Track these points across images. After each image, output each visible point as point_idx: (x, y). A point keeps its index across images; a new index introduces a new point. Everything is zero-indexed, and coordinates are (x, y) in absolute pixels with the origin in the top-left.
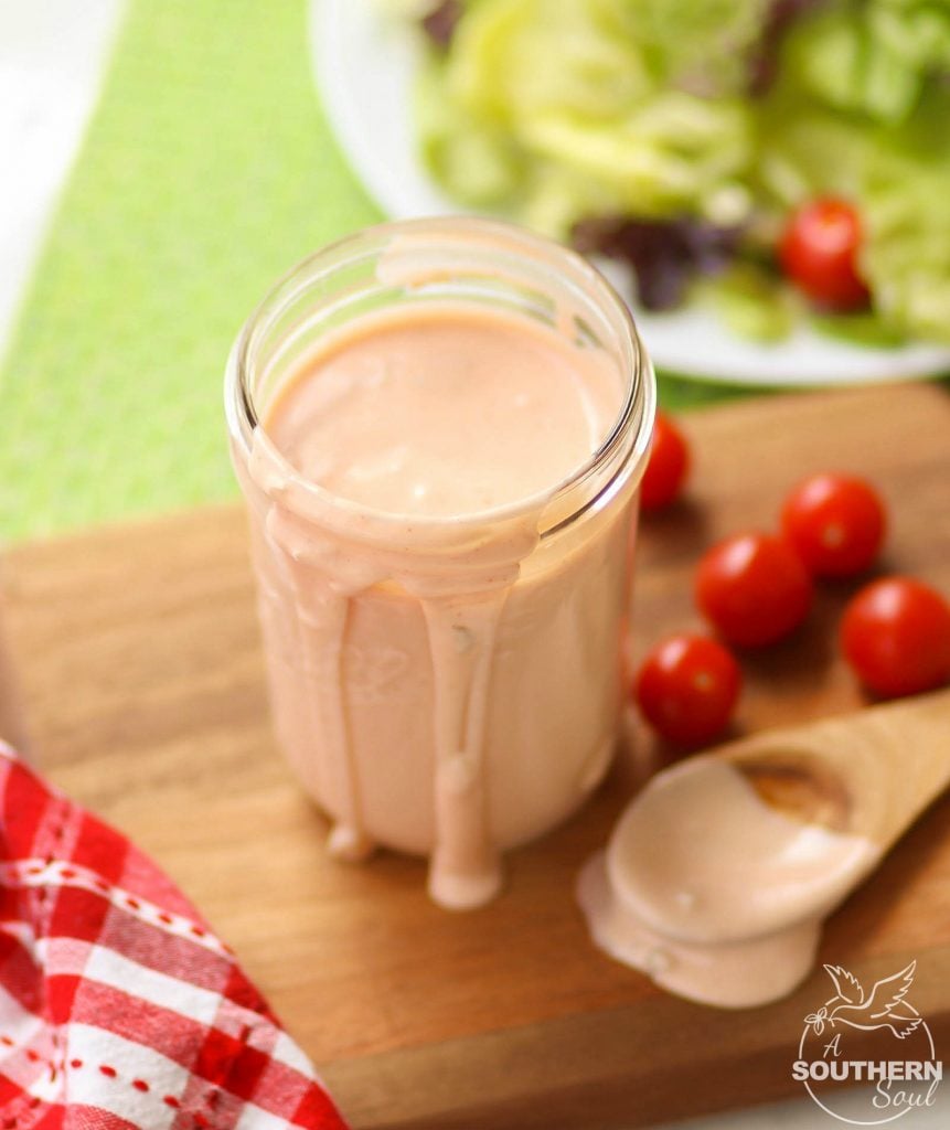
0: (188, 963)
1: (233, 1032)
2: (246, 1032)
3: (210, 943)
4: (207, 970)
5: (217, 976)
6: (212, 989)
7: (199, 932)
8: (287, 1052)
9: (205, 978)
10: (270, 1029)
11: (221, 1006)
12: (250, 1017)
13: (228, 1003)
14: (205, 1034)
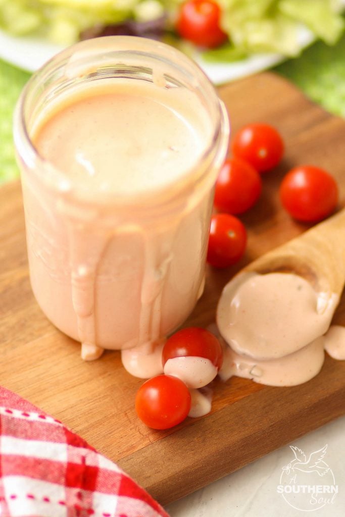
0: (45, 433)
1: (78, 461)
2: (84, 459)
3: (49, 420)
4: (54, 434)
5: (61, 435)
6: (61, 442)
7: (43, 417)
8: (104, 463)
9: (56, 438)
10: (93, 454)
11: (68, 449)
12: (83, 451)
13: (71, 447)
14: (65, 466)
